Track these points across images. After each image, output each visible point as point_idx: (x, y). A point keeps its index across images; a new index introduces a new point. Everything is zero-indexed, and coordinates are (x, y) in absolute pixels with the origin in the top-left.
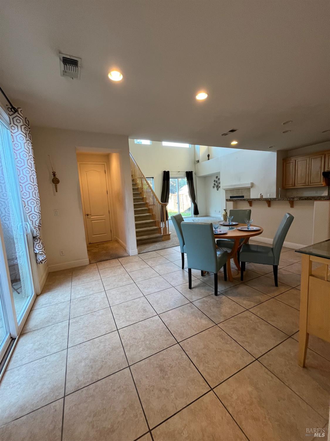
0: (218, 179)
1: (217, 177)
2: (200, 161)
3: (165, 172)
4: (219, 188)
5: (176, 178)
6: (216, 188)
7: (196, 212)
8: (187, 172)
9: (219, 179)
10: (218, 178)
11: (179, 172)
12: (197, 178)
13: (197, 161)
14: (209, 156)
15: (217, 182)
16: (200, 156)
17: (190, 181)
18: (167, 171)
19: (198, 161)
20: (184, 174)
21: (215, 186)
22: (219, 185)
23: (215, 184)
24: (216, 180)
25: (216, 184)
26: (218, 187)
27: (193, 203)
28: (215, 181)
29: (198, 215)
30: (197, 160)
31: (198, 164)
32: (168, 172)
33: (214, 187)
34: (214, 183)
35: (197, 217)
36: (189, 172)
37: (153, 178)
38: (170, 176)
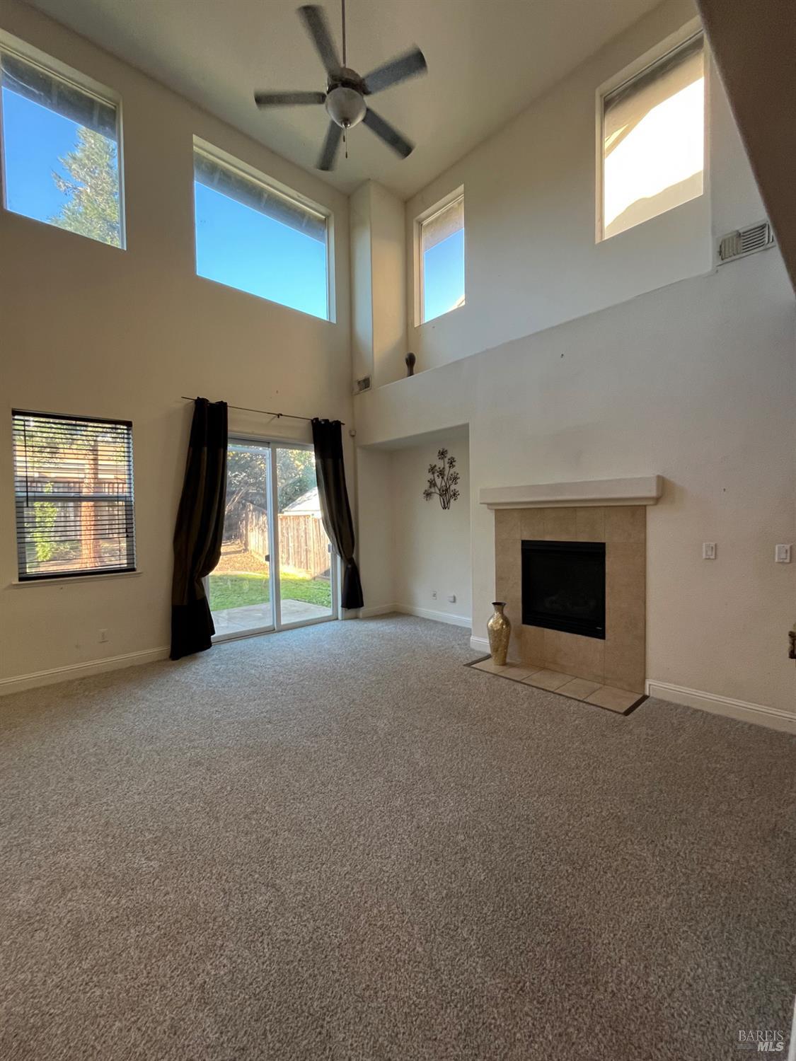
0: (446, 460)
1: (442, 454)
2: (373, 382)
3: (201, 404)
4: (452, 500)
5: (266, 443)
6: (436, 498)
7: (353, 597)
8: (317, 419)
9: (452, 463)
10: (449, 456)
11: (279, 415)
12: (358, 450)
13: (359, 382)
14: (411, 361)
15: (442, 473)
16: (376, 360)
17: (330, 462)
18: (213, 400)
19: (366, 383)
20: (305, 429)
21: (433, 490)
22: (453, 487)
23: (432, 483)
24: (440, 464)
25: (438, 481)
26: (448, 496)
27: (339, 558)
28: (432, 470)
29: (362, 612)
30: (361, 377)
31: (367, 394)
32: (222, 407)
33: (428, 495)
34: (430, 476)
35: (356, 618)
36: (327, 421)
37: (129, 424)
38: (233, 428)
